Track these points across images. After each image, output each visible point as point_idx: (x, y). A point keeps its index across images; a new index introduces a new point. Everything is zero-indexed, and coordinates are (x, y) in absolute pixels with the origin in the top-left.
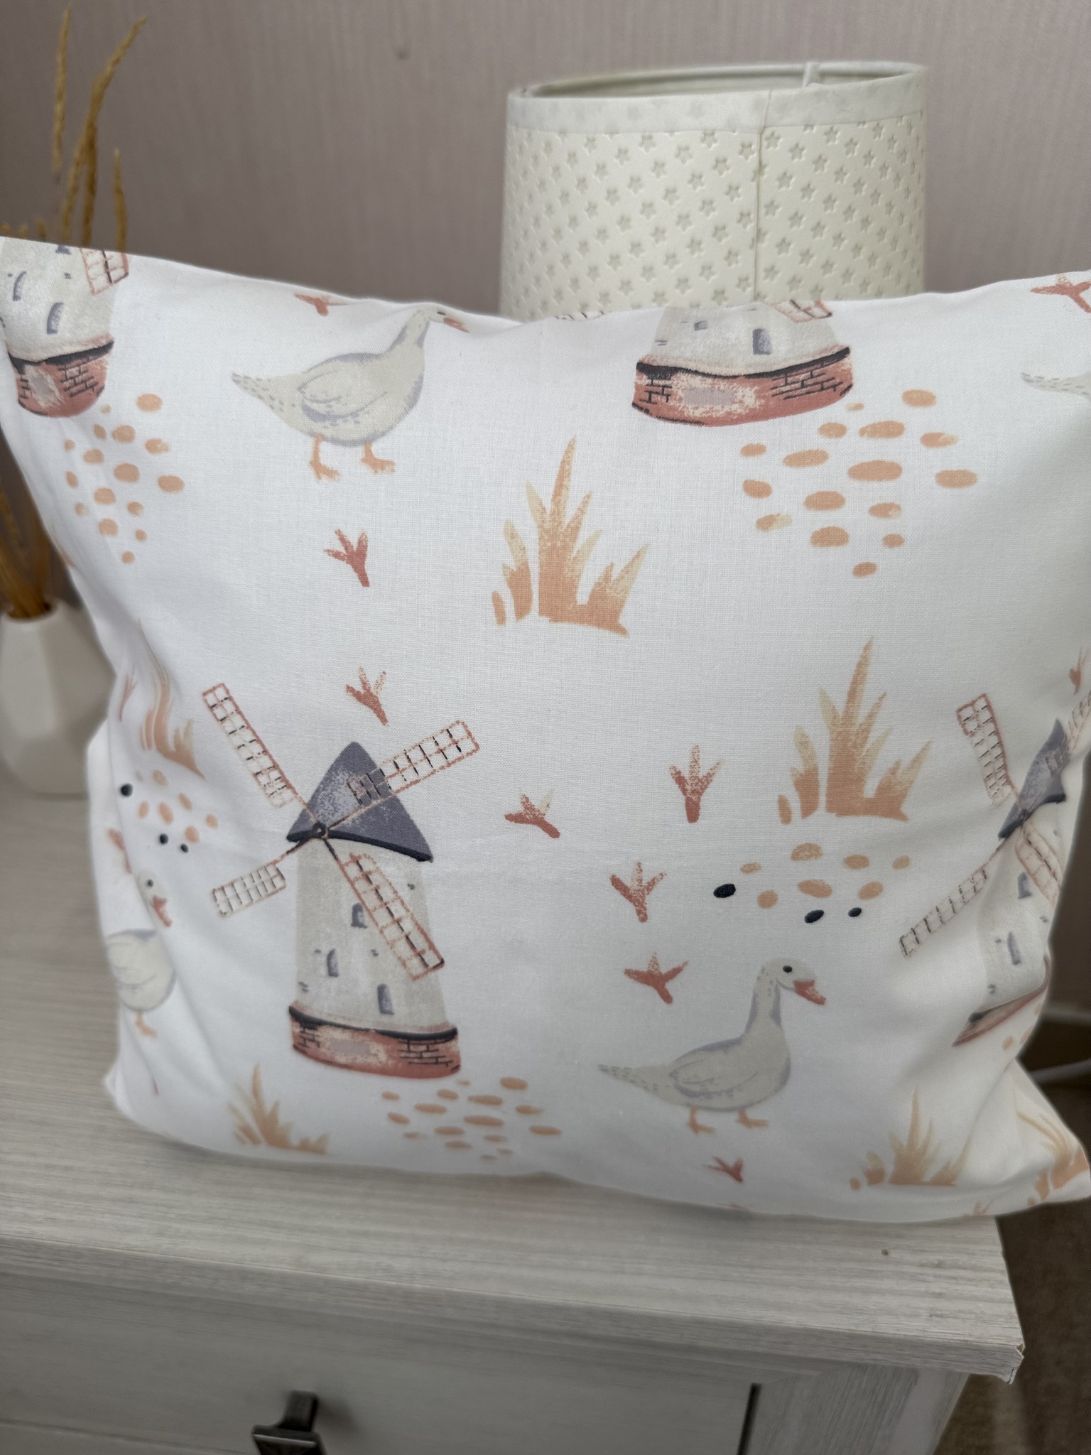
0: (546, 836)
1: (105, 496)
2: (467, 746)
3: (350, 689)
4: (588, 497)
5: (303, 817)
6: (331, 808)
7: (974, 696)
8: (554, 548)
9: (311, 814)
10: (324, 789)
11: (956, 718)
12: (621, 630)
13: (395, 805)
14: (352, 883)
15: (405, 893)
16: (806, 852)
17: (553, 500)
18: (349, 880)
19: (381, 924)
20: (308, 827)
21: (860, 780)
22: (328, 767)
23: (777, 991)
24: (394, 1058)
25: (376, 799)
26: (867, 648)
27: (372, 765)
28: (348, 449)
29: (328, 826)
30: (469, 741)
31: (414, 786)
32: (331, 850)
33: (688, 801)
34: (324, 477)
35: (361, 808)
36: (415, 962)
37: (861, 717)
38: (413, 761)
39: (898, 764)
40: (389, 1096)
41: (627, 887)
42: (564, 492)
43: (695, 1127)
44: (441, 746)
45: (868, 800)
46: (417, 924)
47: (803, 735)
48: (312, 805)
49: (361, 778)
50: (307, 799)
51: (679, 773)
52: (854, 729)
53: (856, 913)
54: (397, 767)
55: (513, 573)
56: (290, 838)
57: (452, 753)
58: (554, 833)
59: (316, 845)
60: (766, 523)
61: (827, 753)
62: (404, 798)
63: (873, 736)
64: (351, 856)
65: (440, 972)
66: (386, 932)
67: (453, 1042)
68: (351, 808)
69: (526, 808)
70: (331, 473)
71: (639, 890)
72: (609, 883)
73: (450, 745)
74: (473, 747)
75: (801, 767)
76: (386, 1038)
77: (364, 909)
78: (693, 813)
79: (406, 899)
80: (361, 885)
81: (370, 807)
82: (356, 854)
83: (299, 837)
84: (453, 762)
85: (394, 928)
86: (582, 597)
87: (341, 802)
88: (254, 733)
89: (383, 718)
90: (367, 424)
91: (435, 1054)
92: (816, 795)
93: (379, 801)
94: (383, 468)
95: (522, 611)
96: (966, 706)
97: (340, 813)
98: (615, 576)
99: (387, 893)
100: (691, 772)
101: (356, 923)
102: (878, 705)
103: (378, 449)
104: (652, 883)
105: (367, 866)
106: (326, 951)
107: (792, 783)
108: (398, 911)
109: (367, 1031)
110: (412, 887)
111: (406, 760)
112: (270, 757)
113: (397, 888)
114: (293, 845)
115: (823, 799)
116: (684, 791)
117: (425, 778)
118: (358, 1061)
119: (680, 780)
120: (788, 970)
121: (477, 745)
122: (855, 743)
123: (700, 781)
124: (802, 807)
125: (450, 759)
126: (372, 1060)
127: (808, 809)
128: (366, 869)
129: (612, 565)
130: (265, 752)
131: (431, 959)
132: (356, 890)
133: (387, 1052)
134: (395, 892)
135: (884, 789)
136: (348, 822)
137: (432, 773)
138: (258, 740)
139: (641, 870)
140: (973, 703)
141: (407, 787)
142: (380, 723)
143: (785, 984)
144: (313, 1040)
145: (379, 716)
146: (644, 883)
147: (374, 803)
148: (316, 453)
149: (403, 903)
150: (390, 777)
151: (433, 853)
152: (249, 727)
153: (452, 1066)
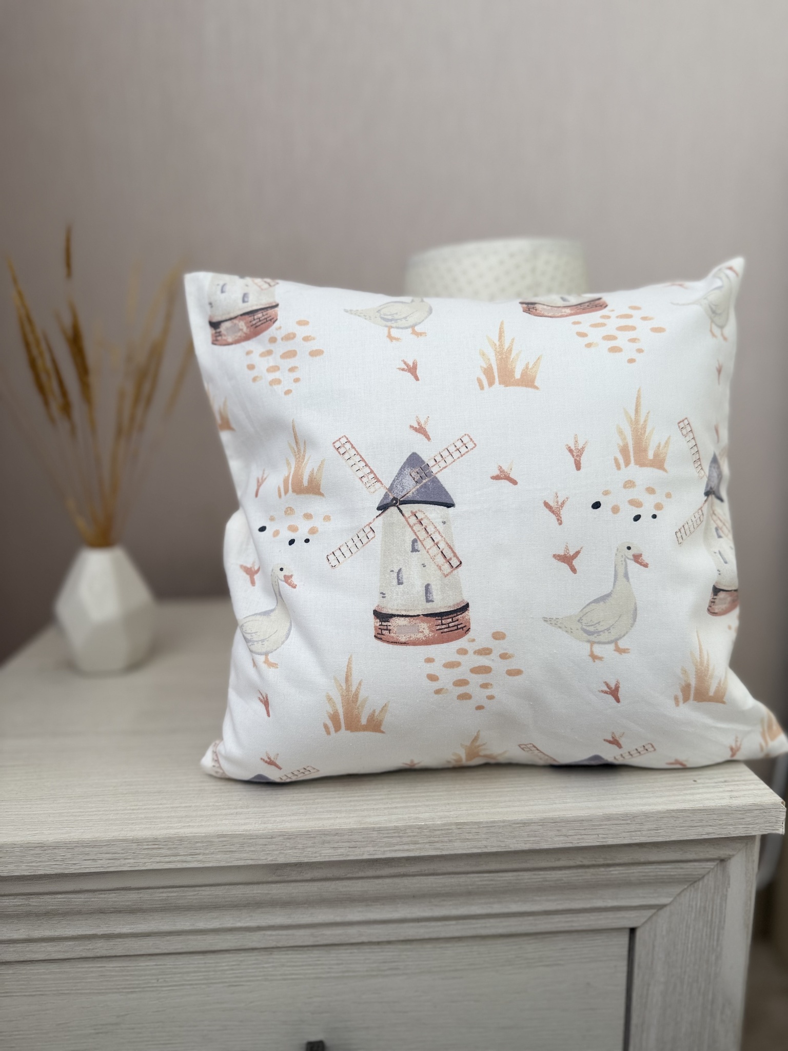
0: (511, 484)
1: (275, 369)
2: (470, 445)
3: (411, 427)
4: (513, 339)
5: (386, 496)
6: (401, 488)
7: (683, 418)
8: (502, 358)
9: (390, 494)
10: (397, 479)
11: (678, 427)
12: (536, 388)
13: (435, 481)
14: (411, 527)
15: (441, 527)
16: (629, 484)
17: (499, 341)
18: (410, 526)
19: (427, 548)
20: (388, 501)
21: (645, 450)
22: (400, 467)
23: (625, 561)
24: (432, 631)
25: (425, 479)
26: (639, 391)
27: (423, 462)
28: (404, 330)
29: (399, 499)
30: (471, 443)
31: (444, 470)
32: (401, 511)
33: (575, 460)
34: (394, 341)
35: (417, 485)
36: (447, 565)
37: (642, 422)
38: (443, 457)
39: (660, 444)
40: (429, 660)
41: (551, 506)
42: (503, 338)
43: (594, 657)
44: (458, 447)
45: (651, 460)
46: (447, 543)
47: (620, 428)
48: (391, 489)
49: (417, 470)
50: (388, 486)
51: (570, 447)
52: (640, 426)
53: (654, 516)
54: (436, 461)
55: (485, 369)
56: (379, 509)
57: (463, 450)
58: (514, 482)
59: (393, 510)
60: (589, 345)
61: (631, 437)
62: (440, 477)
63: (648, 430)
64: (412, 512)
65: (459, 569)
66: (430, 551)
67: (467, 612)
68: (411, 486)
69: (501, 472)
70: (397, 339)
71: (557, 508)
72: (543, 505)
73: (462, 446)
74: (474, 446)
75: (621, 444)
76: (429, 618)
77: (418, 541)
78: (578, 466)
79: (441, 531)
80: (417, 528)
81: (422, 484)
82: (414, 511)
83: (383, 508)
84: (464, 454)
85: (435, 548)
86: (518, 375)
87: (406, 484)
88: (361, 457)
89: (428, 438)
90: (411, 320)
91: (456, 623)
92: (629, 457)
93: (427, 480)
94: (421, 335)
95: (491, 384)
96: (681, 422)
97: (406, 490)
98: (530, 367)
99: (431, 529)
100: (575, 447)
101: (414, 550)
102: (647, 416)
103: (417, 329)
104: (563, 503)
105: (420, 515)
106: (396, 570)
107: (618, 451)
108: (437, 538)
109: (418, 615)
110: (444, 523)
111: (441, 457)
112: (369, 467)
113: (436, 525)
114: (380, 512)
115: (632, 459)
116: (573, 456)
117: (450, 464)
118: (411, 639)
119: (571, 451)
120: (629, 548)
121: (475, 444)
122: (641, 433)
123: (579, 450)
124: (624, 462)
125: (462, 453)
126: (420, 636)
127: (627, 463)
128: (419, 518)
129: (528, 363)
130: (366, 465)
131: (455, 562)
132: (413, 530)
133: (429, 627)
134: (436, 527)
135: (656, 455)
136: (410, 494)
137: (454, 461)
138: (363, 460)
139: (557, 497)
140: (683, 421)
141: (441, 470)
142: (427, 441)
143: (629, 557)
144: (387, 630)
145: (426, 437)
146: (559, 504)
147: (424, 481)
148: (389, 333)
149: (439, 533)
150: (432, 467)
151: (455, 502)
152: (358, 454)
153: (465, 629)
